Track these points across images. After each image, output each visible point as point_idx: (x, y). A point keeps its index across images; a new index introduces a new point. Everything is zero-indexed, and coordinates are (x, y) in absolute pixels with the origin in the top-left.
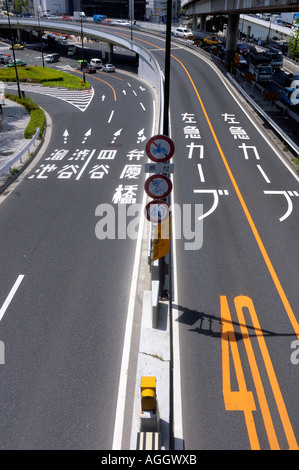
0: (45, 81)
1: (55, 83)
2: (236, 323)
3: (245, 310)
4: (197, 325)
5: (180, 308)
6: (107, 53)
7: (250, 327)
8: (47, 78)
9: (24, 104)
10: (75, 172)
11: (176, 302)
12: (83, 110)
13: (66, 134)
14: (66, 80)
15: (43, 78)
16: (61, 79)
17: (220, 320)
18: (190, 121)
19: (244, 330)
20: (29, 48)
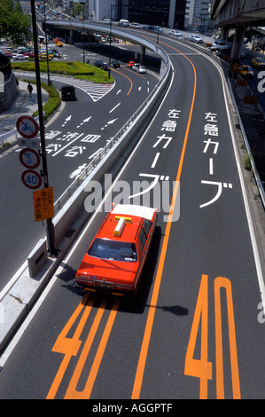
0: (77, 74)
1: (84, 76)
4: (71, 282)
5: (66, 266)
6: (139, 54)
8: (80, 72)
9: (49, 92)
10: (56, 149)
11: (65, 262)
12: (95, 100)
13: (69, 119)
14: (96, 75)
15: (76, 71)
16: (92, 74)
18: (174, 117)
20: (78, 46)
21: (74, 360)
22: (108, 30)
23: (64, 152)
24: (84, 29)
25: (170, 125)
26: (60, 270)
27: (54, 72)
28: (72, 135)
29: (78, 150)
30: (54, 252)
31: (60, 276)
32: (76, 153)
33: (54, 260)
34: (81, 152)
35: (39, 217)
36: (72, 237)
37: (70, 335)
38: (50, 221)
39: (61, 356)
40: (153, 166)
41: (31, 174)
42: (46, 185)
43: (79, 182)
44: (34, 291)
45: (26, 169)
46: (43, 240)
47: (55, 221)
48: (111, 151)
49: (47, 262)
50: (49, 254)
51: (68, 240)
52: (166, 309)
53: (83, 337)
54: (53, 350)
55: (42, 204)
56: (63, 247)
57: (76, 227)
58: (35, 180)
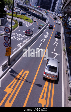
0: (24, 19)
1: (26, 20)
2: (21, 76)
3: (26, 74)
4: (12, 74)
5: (12, 69)
6: (41, 16)
7: (23, 78)
8: (25, 18)
9: (16, 22)
10: (15, 38)
11: (12, 68)
12: (27, 27)
13: (19, 30)
15: (24, 18)
16: (28, 20)
17: (18, 74)
18: (47, 34)
19: (21, 78)
21: (10, 94)
22: (34, 9)
23: (17, 39)
24: (28, 7)
25: (46, 36)
26: (10, 70)
27: (18, 17)
28: (20, 35)
29: (20, 39)
30: (9, 65)
31: (10, 71)
32: (20, 40)
33: (9, 67)
34: (21, 39)
35: (6, 55)
36: (15, 62)
37: (10, 87)
38: (9, 56)
39: (6, 93)
40: (40, 46)
41: (6, 43)
42: (10, 47)
43: (19, 47)
44: (2, 74)
45: (5, 41)
46: (7, 61)
47: (11, 56)
48: (29, 41)
49: (7, 67)
50: (8, 65)
51: (14, 62)
52: (36, 84)
53: (13, 89)
54: (4, 91)
55: (8, 51)
56: (12, 64)
57: (16, 59)
58: (7, 45)
